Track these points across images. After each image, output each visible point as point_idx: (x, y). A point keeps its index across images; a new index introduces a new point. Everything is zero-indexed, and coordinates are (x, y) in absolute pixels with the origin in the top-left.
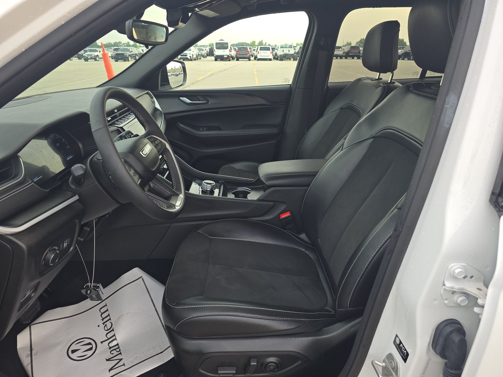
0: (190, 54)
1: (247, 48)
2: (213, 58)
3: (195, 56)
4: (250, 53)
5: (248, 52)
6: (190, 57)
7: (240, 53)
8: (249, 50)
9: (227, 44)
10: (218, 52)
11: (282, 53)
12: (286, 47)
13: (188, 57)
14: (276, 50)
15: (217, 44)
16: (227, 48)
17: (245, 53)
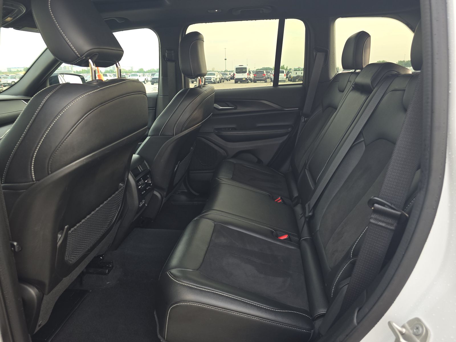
0: (214, 78)
1: (263, 71)
2: (233, 81)
3: (218, 80)
4: (266, 76)
5: (264, 75)
6: (214, 80)
7: (257, 76)
8: (265, 73)
9: (246, 68)
10: (238, 76)
11: (295, 75)
12: (299, 70)
13: (212, 80)
14: (290, 73)
15: (237, 69)
16: (245, 72)
17: (261, 76)
